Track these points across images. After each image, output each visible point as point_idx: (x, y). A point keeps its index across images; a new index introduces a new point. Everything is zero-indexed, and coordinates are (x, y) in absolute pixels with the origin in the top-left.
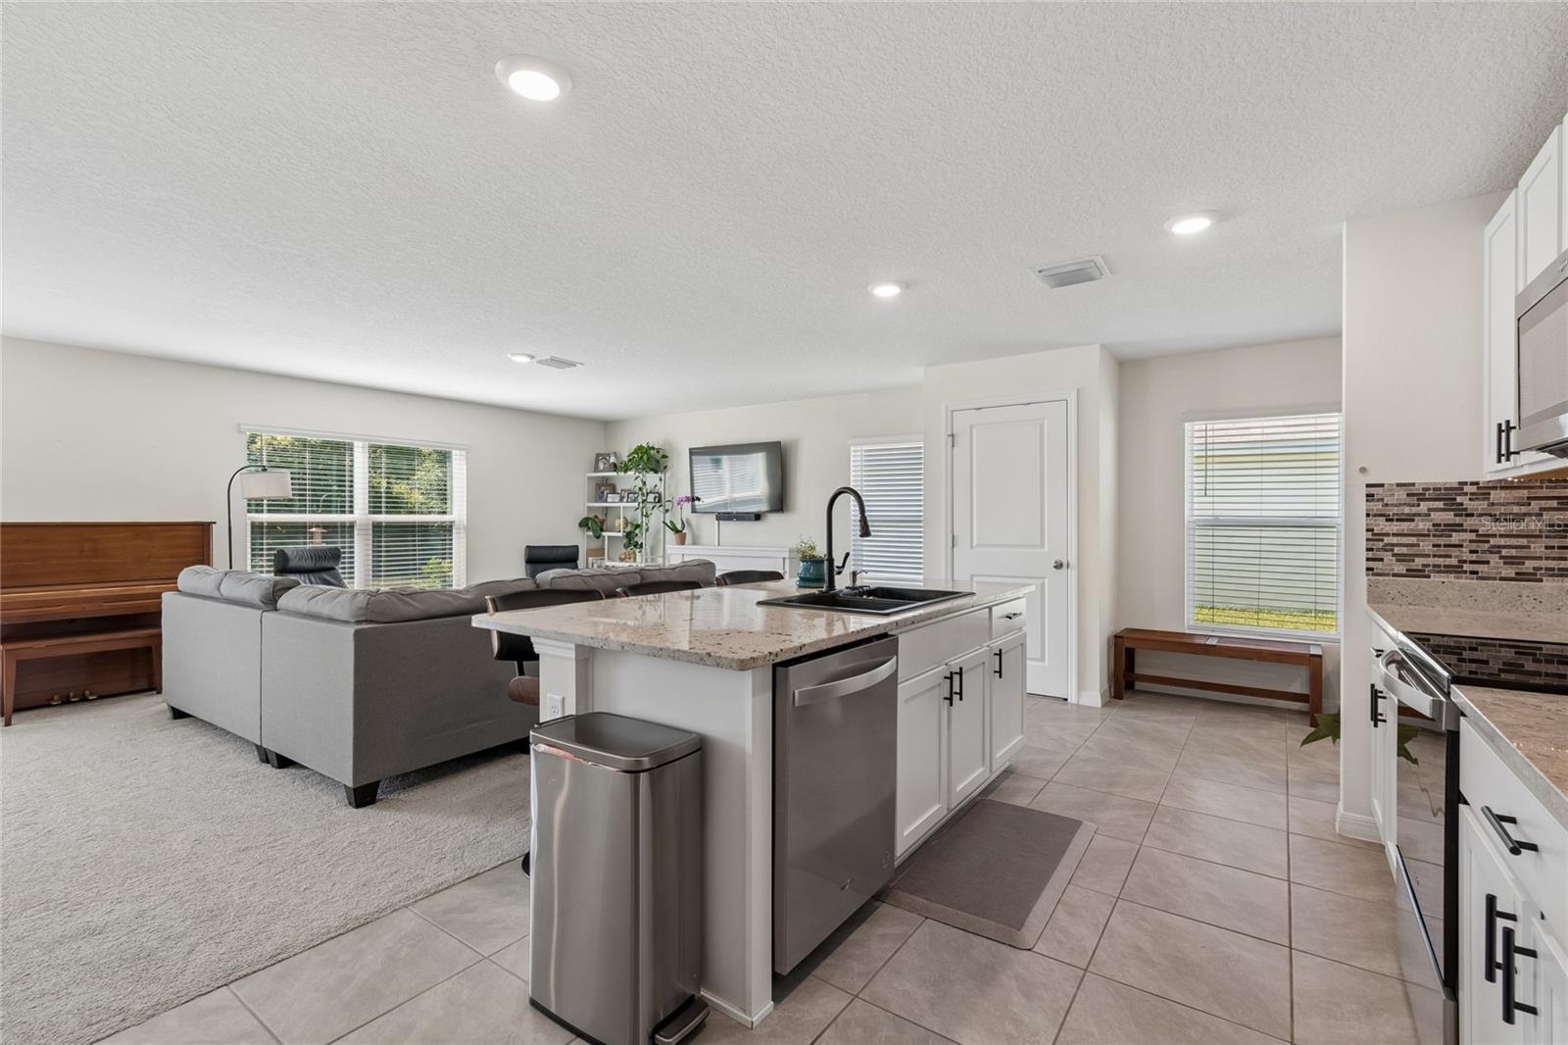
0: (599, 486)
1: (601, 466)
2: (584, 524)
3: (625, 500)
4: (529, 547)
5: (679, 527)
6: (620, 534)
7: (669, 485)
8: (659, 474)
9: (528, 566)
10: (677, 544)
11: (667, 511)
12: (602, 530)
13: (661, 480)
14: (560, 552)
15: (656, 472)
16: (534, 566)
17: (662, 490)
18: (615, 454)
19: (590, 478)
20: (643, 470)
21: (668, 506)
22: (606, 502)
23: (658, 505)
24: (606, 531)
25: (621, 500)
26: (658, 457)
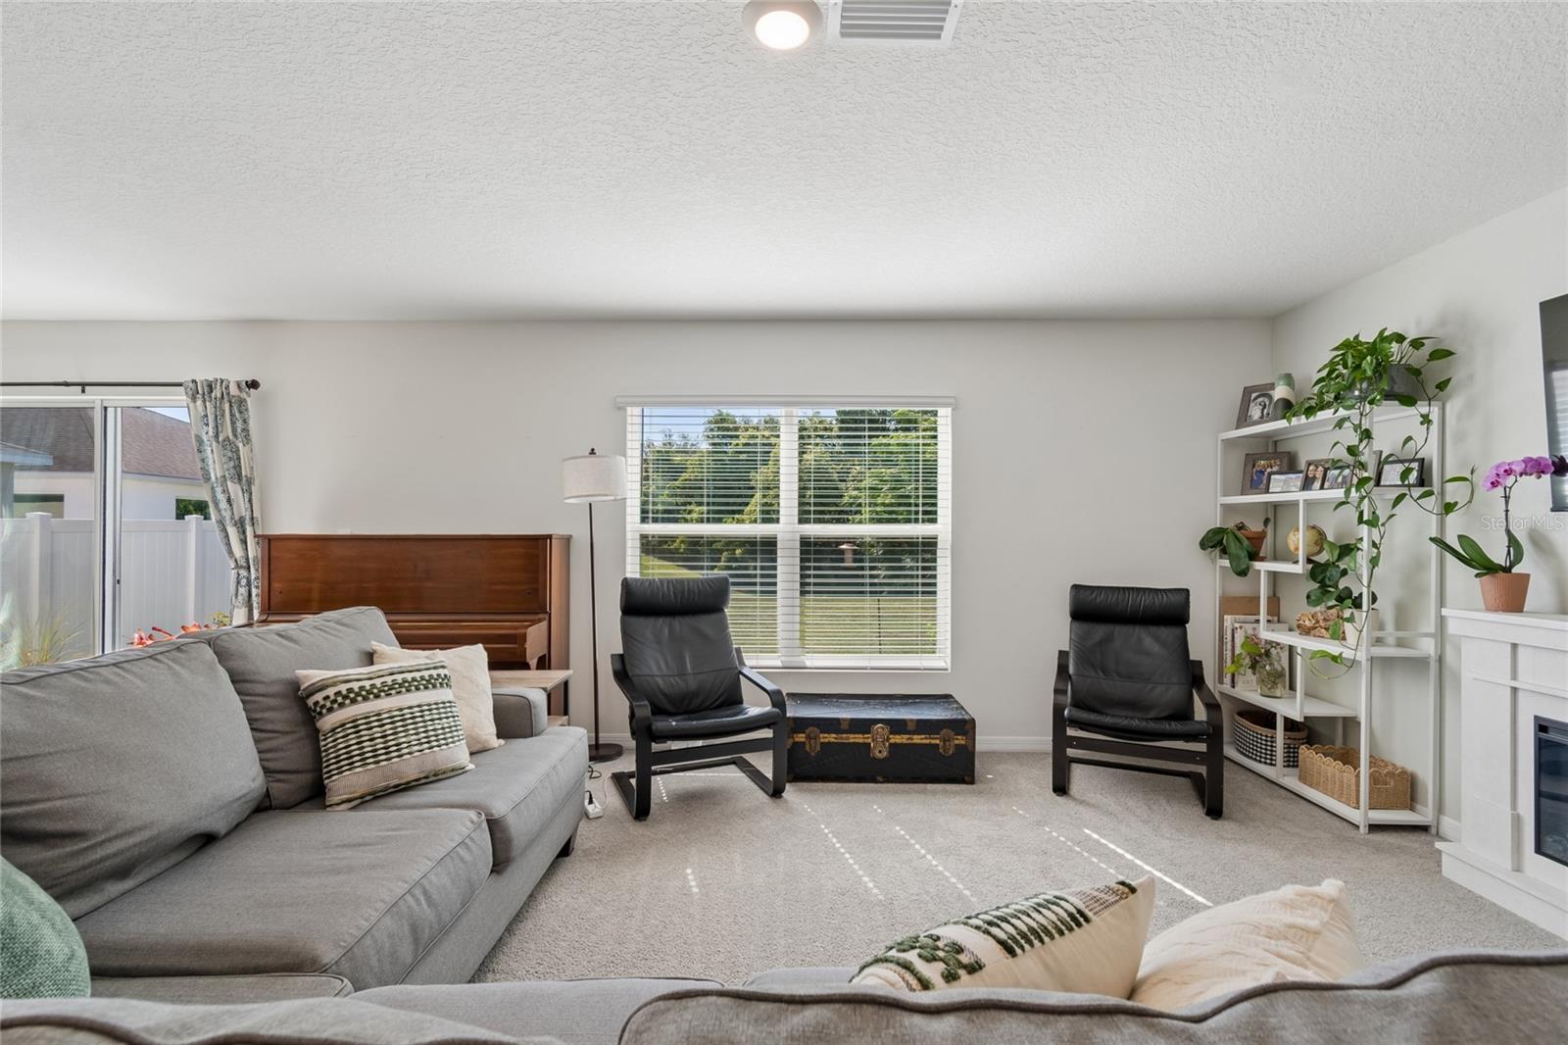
0: (1251, 460)
1: (1255, 412)
2: (1214, 541)
3: (1317, 484)
4: (1076, 588)
5: (1498, 555)
6: (1298, 569)
7: (1461, 437)
8: (1422, 408)
9: (1077, 624)
10: (1488, 609)
11: (1449, 508)
12: (1254, 556)
13: (1426, 420)
14: (1145, 601)
15: (1408, 401)
16: (1085, 626)
17: (1430, 451)
18: (1289, 379)
19: (1229, 444)
20: (1362, 399)
21: (1455, 492)
22: (1267, 491)
23: (1417, 492)
24: (1262, 559)
25: (1307, 484)
26: (1416, 359)
